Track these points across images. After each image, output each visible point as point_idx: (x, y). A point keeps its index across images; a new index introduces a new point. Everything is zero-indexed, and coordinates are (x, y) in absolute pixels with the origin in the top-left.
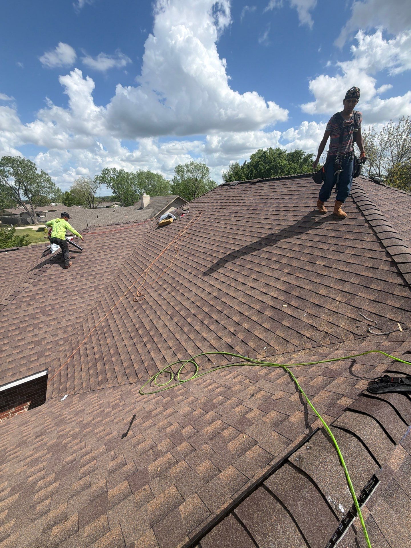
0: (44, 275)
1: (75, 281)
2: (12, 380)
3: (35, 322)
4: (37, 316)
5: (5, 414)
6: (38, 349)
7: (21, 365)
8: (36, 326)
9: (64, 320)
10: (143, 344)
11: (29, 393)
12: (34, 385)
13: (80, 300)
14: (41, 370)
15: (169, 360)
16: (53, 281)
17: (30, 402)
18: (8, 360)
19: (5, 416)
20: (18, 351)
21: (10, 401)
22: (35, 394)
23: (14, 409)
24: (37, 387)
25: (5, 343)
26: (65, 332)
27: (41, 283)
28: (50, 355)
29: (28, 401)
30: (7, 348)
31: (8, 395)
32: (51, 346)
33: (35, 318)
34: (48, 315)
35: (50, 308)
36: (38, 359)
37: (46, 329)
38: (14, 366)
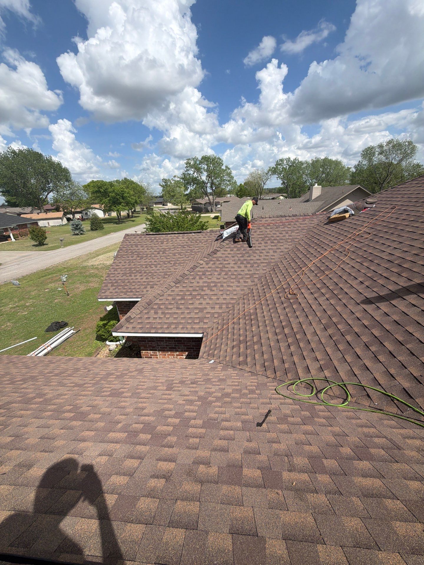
0: (214, 256)
1: (235, 266)
2: (181, 332)
3: (202, 293)
4: (204, 289)
5: (173, 354)
6: (200, 315)
7: (188, 323)
8: (202, 296)
9: (222, 297)
10: (287, 344)
11: (189, 346)
12: (193, 341)
13: (236, 284)
14: (199, 332)
15: (313, 372)
16: (219, 263)
17: (188, 353)
18: (182, 316)
19: (173, 355)
20: (188, 312)
21: (177, 346)
22: (191, 348)
23: (178, 353)
24: (194, 343)
25: (182, 303)
26: (221, 308)
27: (212, 263)
28: (207, 323)
29: (187, 351)
30: (183, 307)
31: (177, 341)
32: (209, 316)
33: (203, 290)
34: (211, 290)
35: (213, 285)
36: (199, 323)
37: (208, 301)
38: (184, 322)
